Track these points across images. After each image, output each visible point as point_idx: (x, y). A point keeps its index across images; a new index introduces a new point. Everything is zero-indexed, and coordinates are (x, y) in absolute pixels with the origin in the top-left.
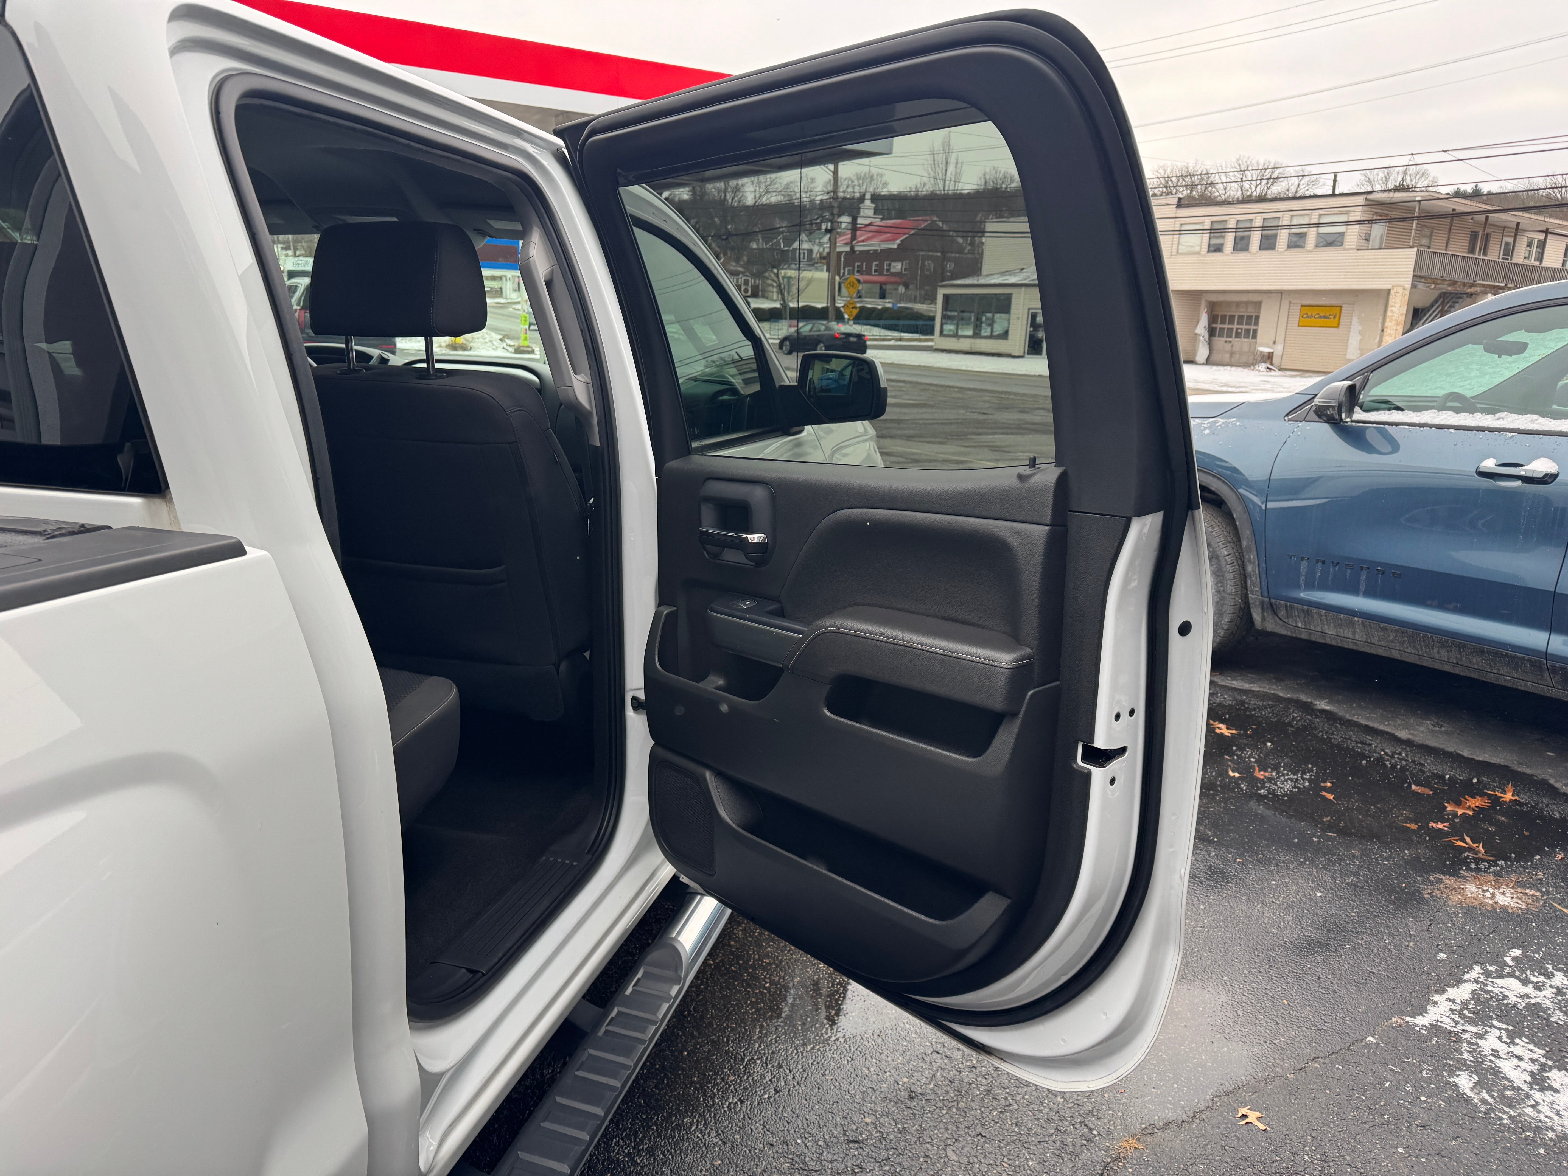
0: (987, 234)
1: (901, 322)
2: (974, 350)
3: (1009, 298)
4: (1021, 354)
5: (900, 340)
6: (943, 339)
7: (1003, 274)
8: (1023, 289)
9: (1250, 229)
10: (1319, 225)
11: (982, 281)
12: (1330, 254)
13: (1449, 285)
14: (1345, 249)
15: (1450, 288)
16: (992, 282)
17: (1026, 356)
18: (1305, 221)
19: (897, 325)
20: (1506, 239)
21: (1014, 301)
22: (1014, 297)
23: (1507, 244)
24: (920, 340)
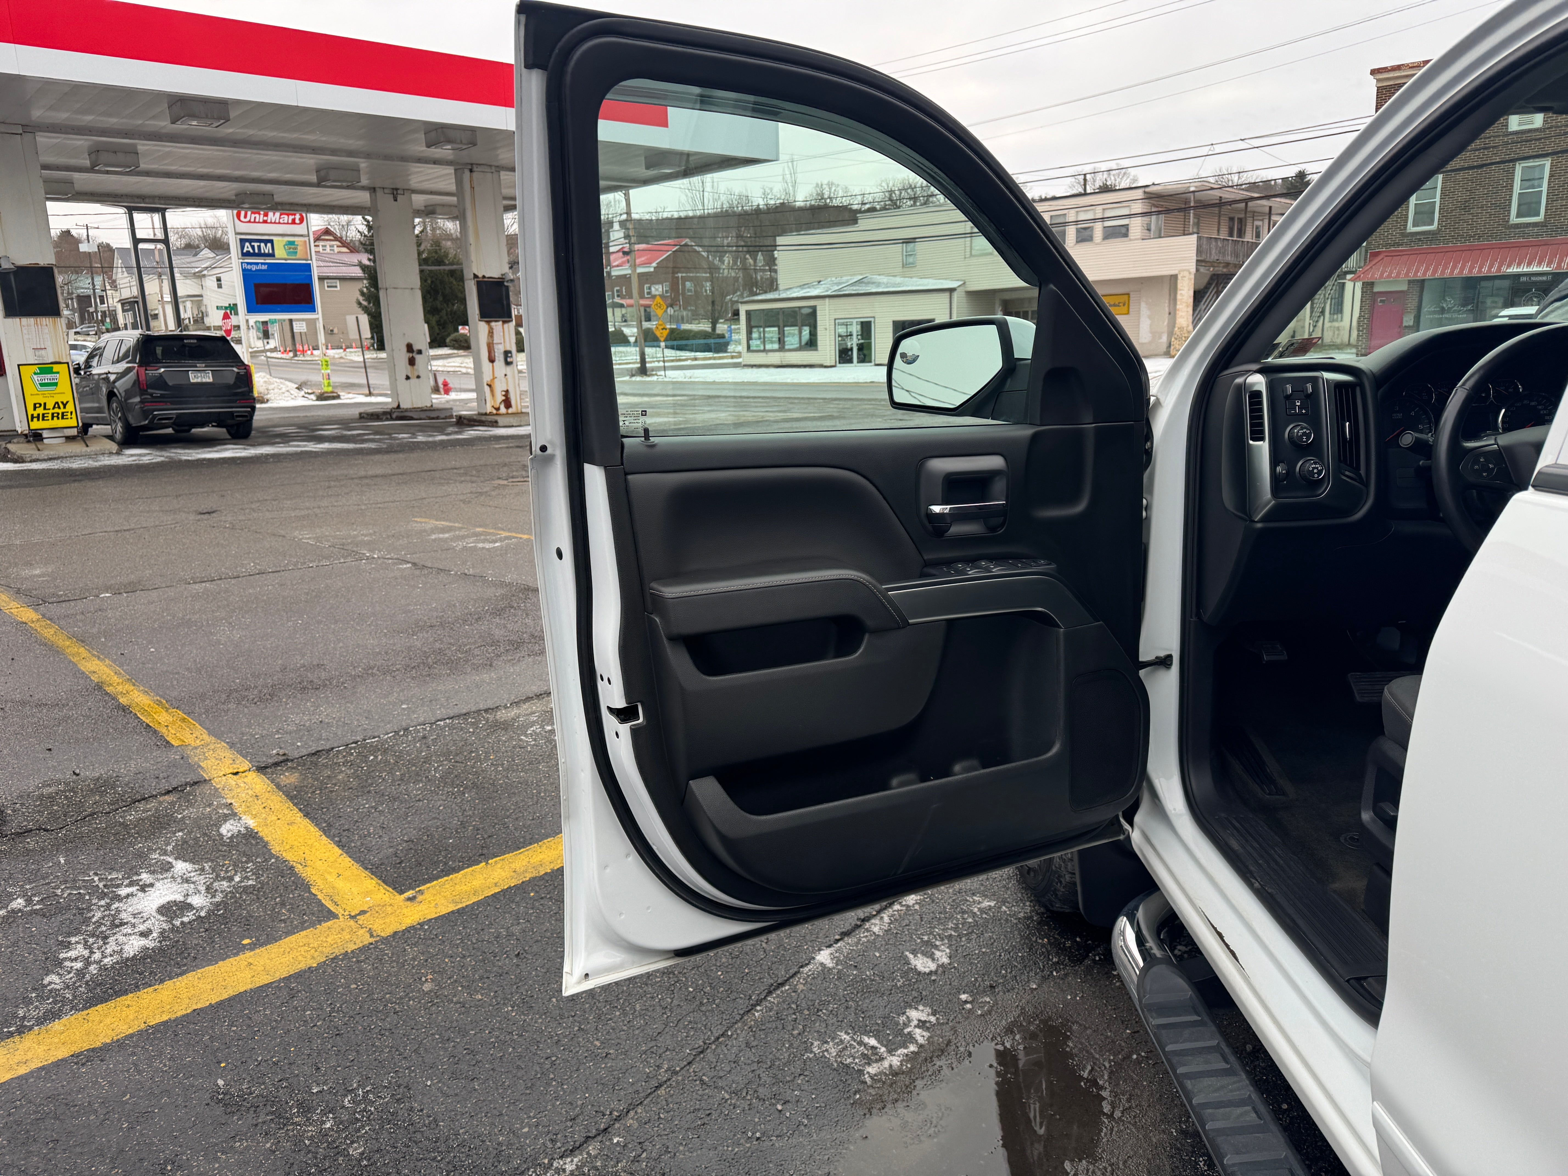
0: (778, 248)
1: (690, 342)
2: (784, 363)
3: (814, 310)
4: (833, 364)
5: (696, 359)
6: (750, 354)
7: (802, 286)
8: (827, 300)
9: (1065, 224)
10: (1103, 219)
11: (784, 295)
12: (1117, 245)
13: (1224, 267)
14: (1131, 240)
15: (1225, 270)
16: (794, 295)
17: (838, 365)
18: (1090, 216)
19: (686, 345)
20: (1257, 223)
21: (819, 313)
22: (818, 308)
23: (1257, 227)
24: (715, 358)
